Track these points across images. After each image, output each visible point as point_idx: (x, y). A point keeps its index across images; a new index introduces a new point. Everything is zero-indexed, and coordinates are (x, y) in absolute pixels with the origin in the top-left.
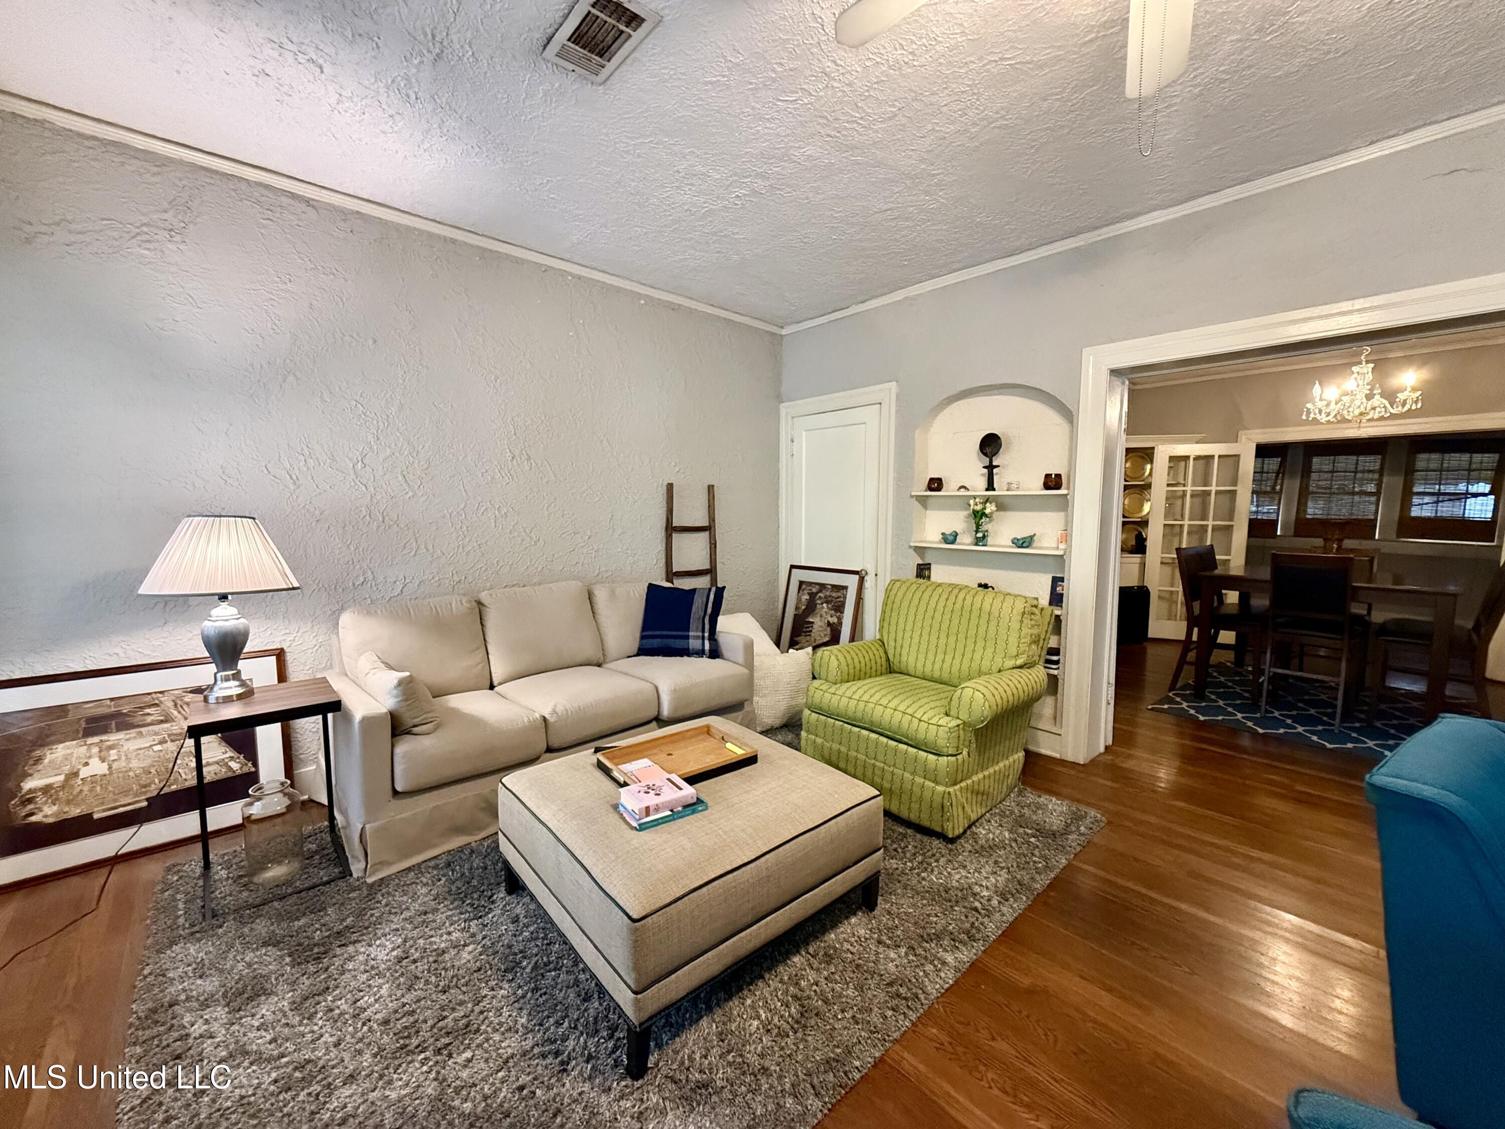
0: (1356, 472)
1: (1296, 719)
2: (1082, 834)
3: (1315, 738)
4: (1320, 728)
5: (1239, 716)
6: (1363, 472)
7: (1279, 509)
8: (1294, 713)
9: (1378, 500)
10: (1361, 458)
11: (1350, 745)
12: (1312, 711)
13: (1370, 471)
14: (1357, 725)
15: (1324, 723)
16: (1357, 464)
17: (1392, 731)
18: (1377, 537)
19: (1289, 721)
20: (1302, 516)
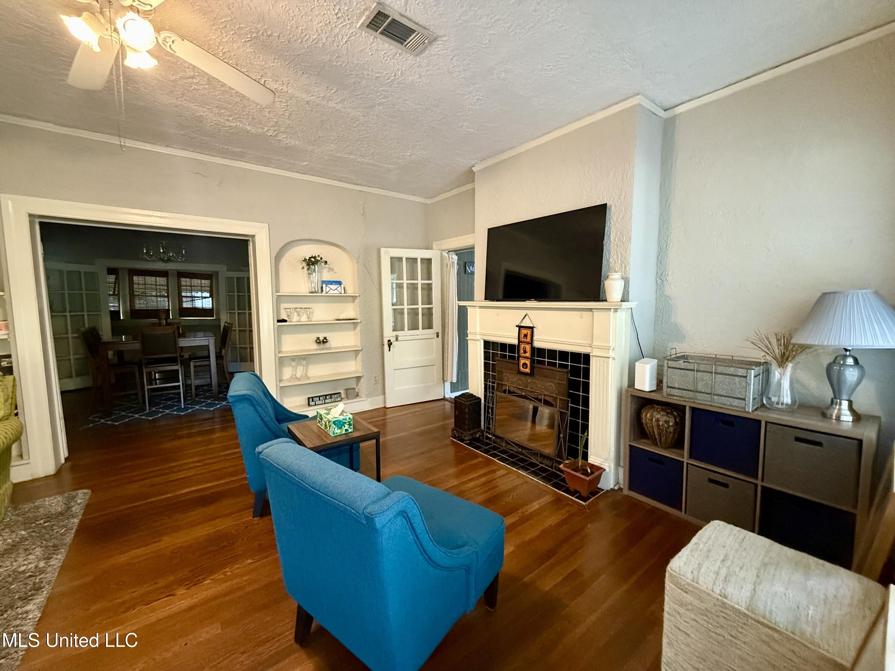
0: (156, 285)
1: (163, 408)
2: (80, 504)
3: (175, 413)
4: (175, 408)
5: (136, 416)
6: (159, 285)
7: (119, 304)
8: (162, 406)
9: (168, 300)
10: (158, 278)
11: (190, 411)
12: (169, 403)
13: (162, 285)
14: (189, 402)
15: (176, 406)
16: (156, 281)
17: (203, 400)
18: (171, 317)
19: (161, 410)
20: (133, 308)
